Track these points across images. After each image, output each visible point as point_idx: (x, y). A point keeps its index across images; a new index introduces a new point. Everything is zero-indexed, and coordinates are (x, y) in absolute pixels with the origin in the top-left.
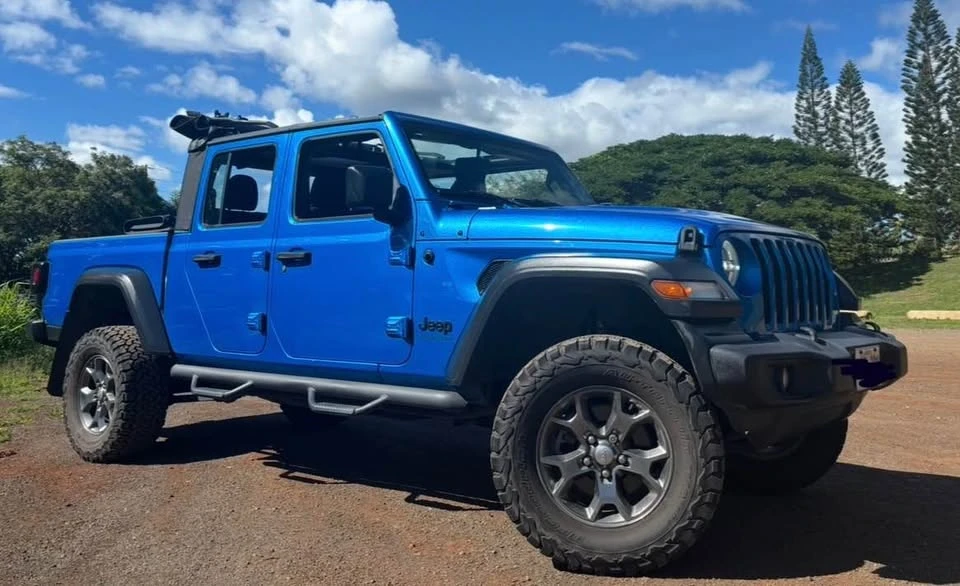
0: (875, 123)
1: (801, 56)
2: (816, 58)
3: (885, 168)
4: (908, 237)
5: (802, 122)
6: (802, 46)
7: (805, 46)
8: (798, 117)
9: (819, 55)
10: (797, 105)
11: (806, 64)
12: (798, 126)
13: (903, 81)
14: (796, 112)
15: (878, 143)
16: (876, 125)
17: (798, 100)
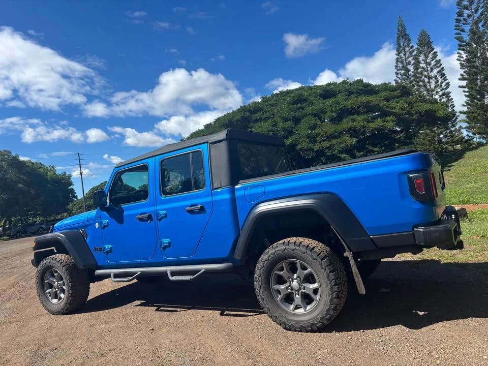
0: (442, 66)
1: (397, 36)
2: (406, 35)
3: (450, 95)
4: (470, 136)
5: (399, 76)
6: (397, 29)
7: (398, 29)
8: (397, 74)
9: (407, 33)
10: (396, 66)
11: (400, 39)
12: (398, 79)
13: (456, 34)
14: (396, 71)
15: (445, 79)
16: (443, 68)
17: (397, 63)
